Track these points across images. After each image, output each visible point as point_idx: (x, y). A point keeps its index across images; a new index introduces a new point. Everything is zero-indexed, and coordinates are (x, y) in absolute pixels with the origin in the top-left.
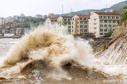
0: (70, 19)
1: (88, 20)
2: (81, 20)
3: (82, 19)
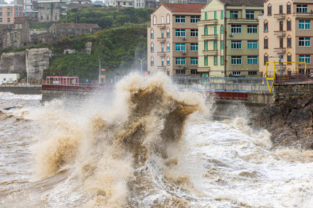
0: (253, 11)
2: (302, 15)
3: (305, 11)
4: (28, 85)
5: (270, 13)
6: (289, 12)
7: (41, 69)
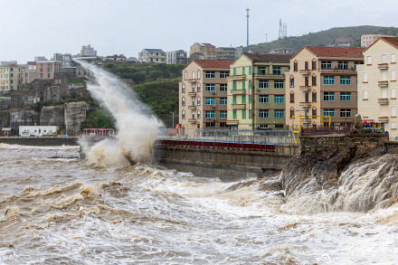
0: (279, 67)
1: (354, 69)
2: (326, 71)
3: (329, 66)
4: (67, 136)
5: (296, 69)
6: (314, 68)
7: (79, 122)
